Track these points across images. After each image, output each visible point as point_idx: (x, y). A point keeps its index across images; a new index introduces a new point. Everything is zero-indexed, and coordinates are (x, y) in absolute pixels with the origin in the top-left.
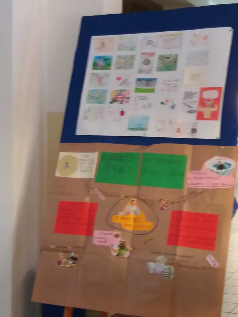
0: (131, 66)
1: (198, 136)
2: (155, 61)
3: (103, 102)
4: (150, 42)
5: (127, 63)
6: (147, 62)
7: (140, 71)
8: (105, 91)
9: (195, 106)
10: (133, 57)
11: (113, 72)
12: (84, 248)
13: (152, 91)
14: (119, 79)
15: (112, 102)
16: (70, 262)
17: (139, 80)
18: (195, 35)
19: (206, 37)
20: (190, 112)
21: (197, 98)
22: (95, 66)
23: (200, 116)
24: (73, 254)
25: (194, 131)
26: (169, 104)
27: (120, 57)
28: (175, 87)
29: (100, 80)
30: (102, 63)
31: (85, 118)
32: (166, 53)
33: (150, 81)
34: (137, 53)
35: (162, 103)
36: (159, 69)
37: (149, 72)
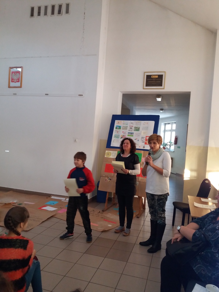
0: (126, 129)
1: (145, 148)
2: (133, 128)
3: (119, 138)
4: (132, 123)
5: (126, 128)
6: (131, 128)
7: (129, 131)
8: (119, 135)
9: (144, 141)
10: (127, 127)
11: (121, 130)
12: (113, 176)
13: (133, 136)
14: (123, 132)
15: (121, 138)
16: (109, 180)
17: (129, 133)
18: (145, 122)
19: (147, 123)
20: (143, 142)
21: (145, 139)
22: (116, 128)
23: (146, 143)
24: (110, 178)
25: (144, 147)
26: (137, 140)
27: (123, 126)
28: (139, 136)
29: (118, 132)
30: (118, 127)
31: (113, 142)
32: (136, 126)
33: (132, 133)
34: (128, 126)
35: (135, 139)
36: (134, 130)
37: (132, 131)
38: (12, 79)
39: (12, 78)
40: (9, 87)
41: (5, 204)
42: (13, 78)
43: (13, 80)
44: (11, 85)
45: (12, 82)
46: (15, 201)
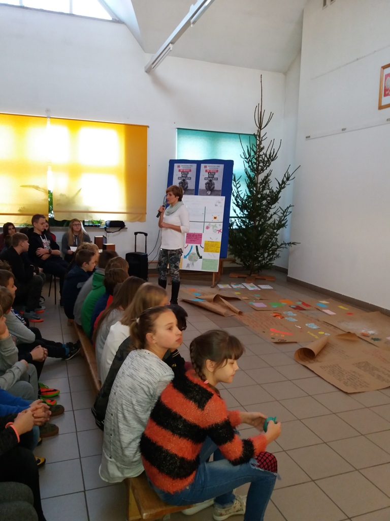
38: (386, 90)
39: (385, 87)
40: (381, 107)
41: (349, 332)
42: (387, 87)
43: (387, 93)
44: (383, 104)
45: (385, 95)
46: (371, 332)
